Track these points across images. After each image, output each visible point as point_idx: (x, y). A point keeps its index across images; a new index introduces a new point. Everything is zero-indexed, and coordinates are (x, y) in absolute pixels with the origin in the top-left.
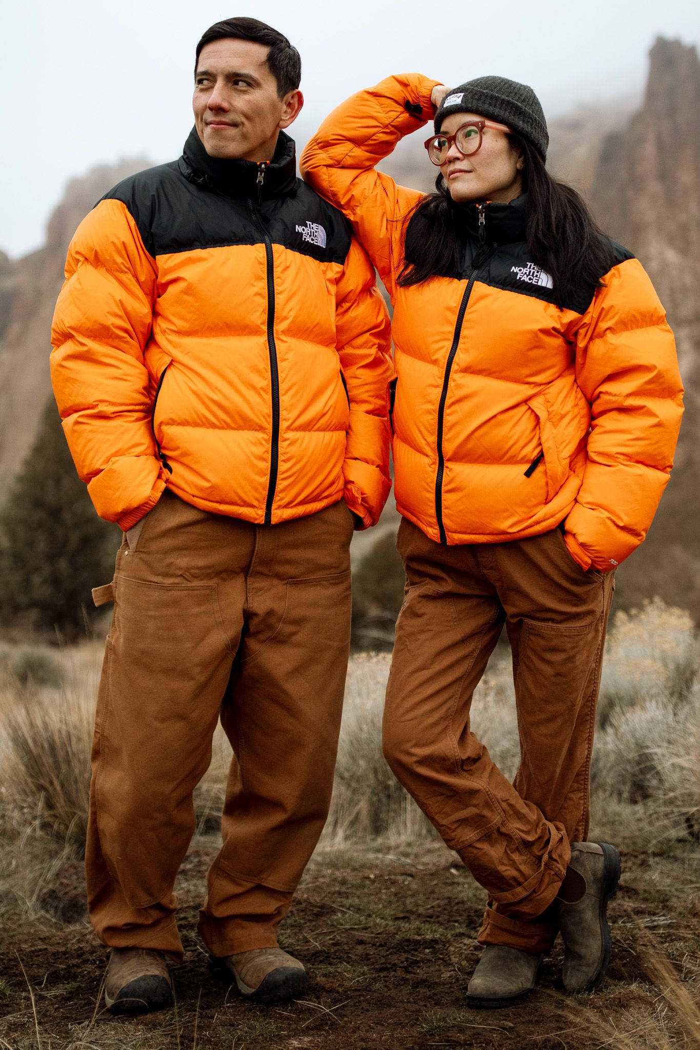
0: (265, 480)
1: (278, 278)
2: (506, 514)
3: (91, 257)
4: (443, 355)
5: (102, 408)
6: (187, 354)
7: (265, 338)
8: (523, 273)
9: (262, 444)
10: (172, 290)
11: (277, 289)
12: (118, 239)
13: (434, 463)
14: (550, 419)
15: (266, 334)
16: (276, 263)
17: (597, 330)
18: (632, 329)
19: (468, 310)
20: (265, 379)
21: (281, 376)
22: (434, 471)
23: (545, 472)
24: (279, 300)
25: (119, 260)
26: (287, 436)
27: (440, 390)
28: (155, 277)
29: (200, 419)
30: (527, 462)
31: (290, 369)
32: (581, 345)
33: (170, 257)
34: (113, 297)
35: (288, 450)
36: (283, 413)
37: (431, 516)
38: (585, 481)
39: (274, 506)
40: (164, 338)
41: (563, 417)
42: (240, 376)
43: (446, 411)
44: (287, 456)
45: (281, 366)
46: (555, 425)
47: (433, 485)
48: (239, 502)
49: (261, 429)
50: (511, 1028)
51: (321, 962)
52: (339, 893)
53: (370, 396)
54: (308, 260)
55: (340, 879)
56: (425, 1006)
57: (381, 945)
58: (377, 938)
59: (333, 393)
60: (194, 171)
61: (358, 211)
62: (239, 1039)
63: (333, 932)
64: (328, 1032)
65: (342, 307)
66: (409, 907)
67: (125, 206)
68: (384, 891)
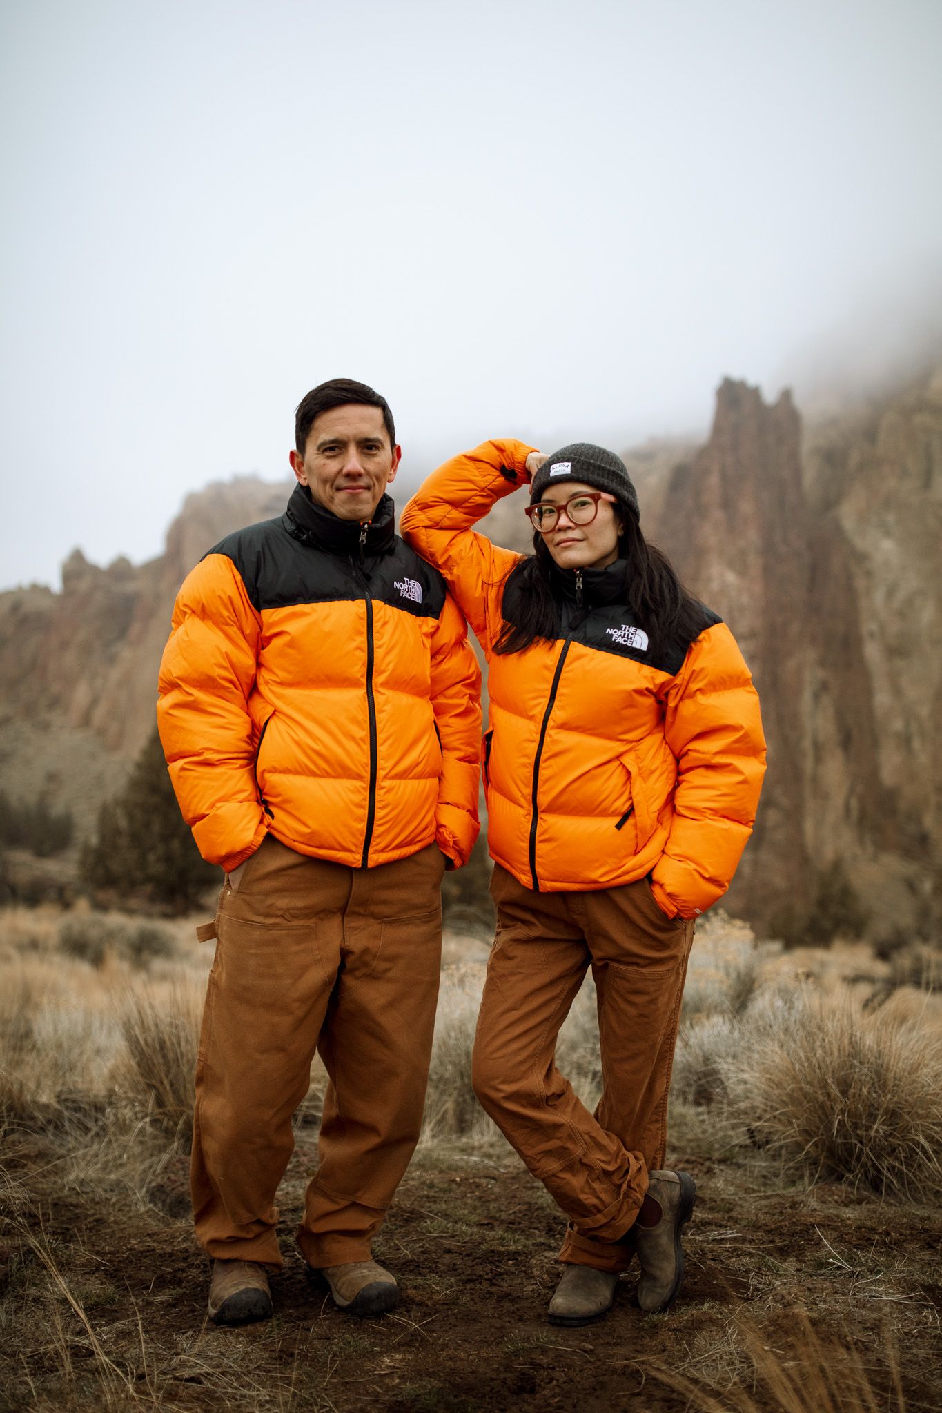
0: (363, 826)
1: (378, 632)
2: (596, 865)
3: (199, 610)
4: (539, 712)
5: (208, 756)
6: (288, 705)
7: (363, 691)
8: (617, 635)
9: (360, 792)
10: (276, 642)
11: (376, 643)
12: (225, 593)
13: (528, 814)
14: (640, 774)
15: (365, 686)
16: (375, 619)
17: (687, 691)
18: (720, 690)
19: (564, 669)
20: (363, 729)
21: (379, 726)
22: (528, 822)
23: (635, 826)
24: (378, 653)
25: (226, 613)
26: (384, 784)
27: (535, 746)
28: (259, 630)
29: (302, 769)
30: (618, 815)
31: (387, 722)
32: (672, 704)
33: (274, 612)
34: (218, 648)
35: (384, 798)
36: (380, 763)
37: (524, 864)
38: (672, 835)
39: (371, 850)
40: (266, 688)
41: (652, 772)
42: (340, 726)
43: (542, 765)
44: (383, 803)
45: (379, 717)
46: (645, 780)
47: (528, 835)
48: (337, 847)
49: (359, 777)
50: (591, 1350)
51: (411, 1271)
52: (428, 1197)
53: (461, 744)
54: (405, 615)
55: (428, 1182)
56: (509, 1322)
57: (468, 1255)
58: (464, 1247)
59: (427, 743)
60: (299, 527)
61: (455, 571)
62: (335, 1355)
63: (423, 1239)
64: (418, 1349)
65: (436, 659)
66: (493, 1213)
67: (231, 561)
68: (469, 1195)
